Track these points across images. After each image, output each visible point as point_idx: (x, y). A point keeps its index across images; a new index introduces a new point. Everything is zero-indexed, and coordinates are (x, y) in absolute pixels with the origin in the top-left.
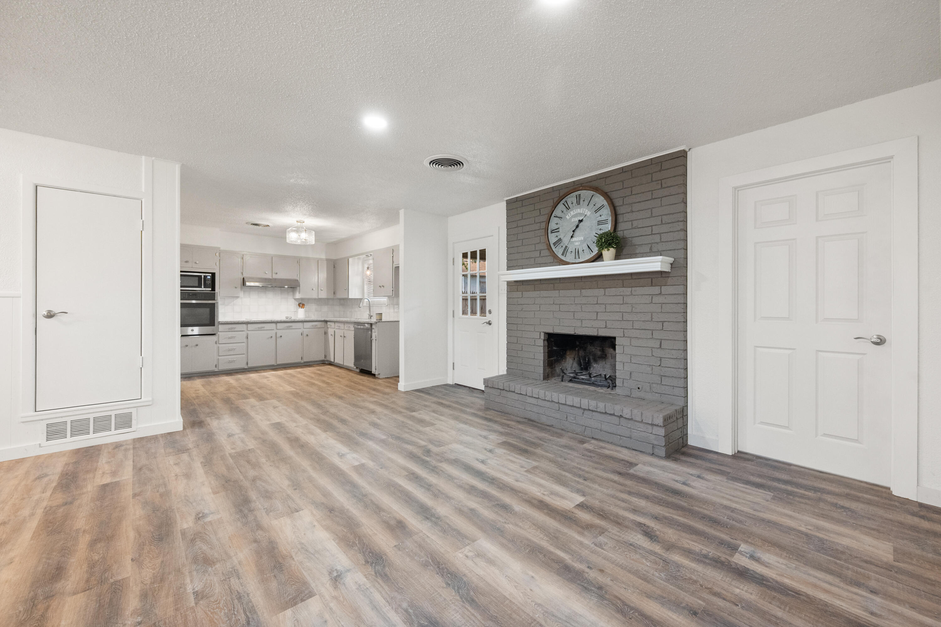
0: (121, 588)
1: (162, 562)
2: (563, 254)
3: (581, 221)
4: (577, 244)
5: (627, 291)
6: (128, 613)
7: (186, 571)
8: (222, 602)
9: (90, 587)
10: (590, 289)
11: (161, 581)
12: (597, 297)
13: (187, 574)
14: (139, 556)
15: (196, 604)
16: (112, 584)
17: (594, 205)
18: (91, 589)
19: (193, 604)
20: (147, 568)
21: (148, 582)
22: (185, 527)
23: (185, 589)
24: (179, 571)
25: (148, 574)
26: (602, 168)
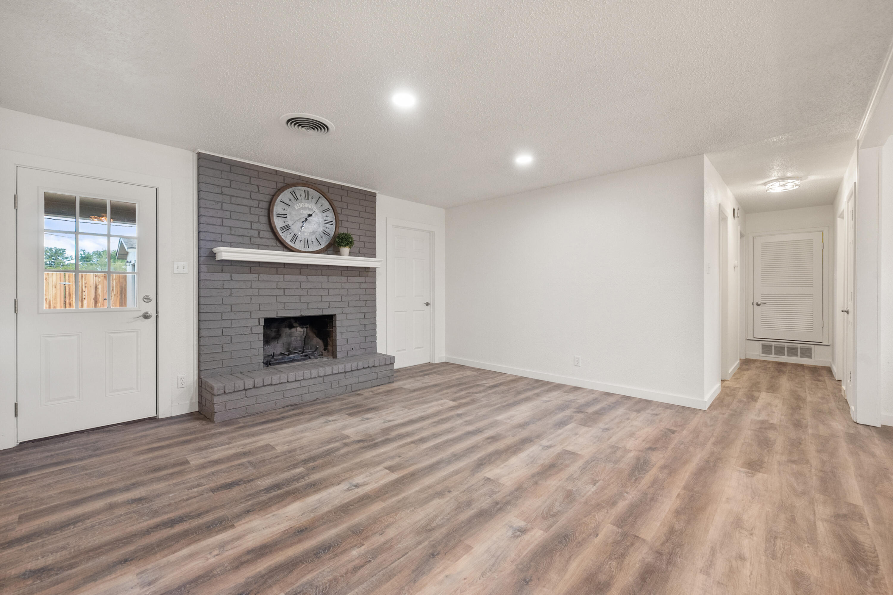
0: (620, 520)
1: (585, 517)
2: (291, 241)
3: (310, 215)
4: (306, 234)
5: (344, 279)
6: (627, 502)
7: (583, 500)
8: (591, 473)
9: (634, 537)
10: (315, 275)
11: (599, 505)
12: (322, 283)
13: (585, 497)
14: (591, 535)
15: (600, 480)
16: (621, 528)
17: (322, 206)
18: (634, 535)
19: (601, 481)
20: (596, 520)
21: (605, 510)
22: (541, 532)
23: (595, 490)
24: (586, 503)
25: (600, 516)
26: (325, 177)
